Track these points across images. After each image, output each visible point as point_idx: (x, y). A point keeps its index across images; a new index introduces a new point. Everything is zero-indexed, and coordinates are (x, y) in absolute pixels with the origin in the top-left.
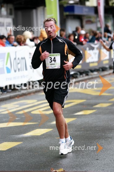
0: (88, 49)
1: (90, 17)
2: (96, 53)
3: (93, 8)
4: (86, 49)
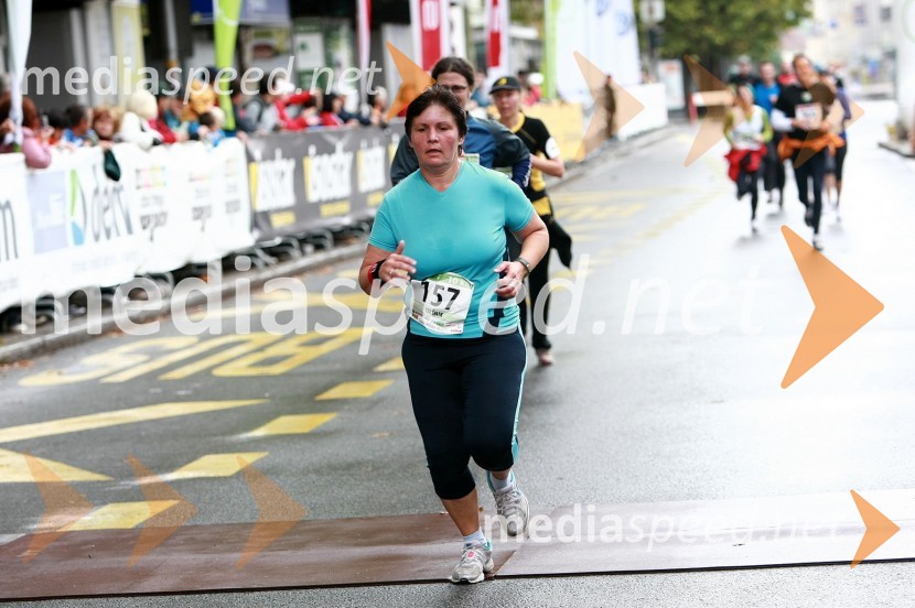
0: (312, 150)
2: (342, 167)
4: (306, 154)
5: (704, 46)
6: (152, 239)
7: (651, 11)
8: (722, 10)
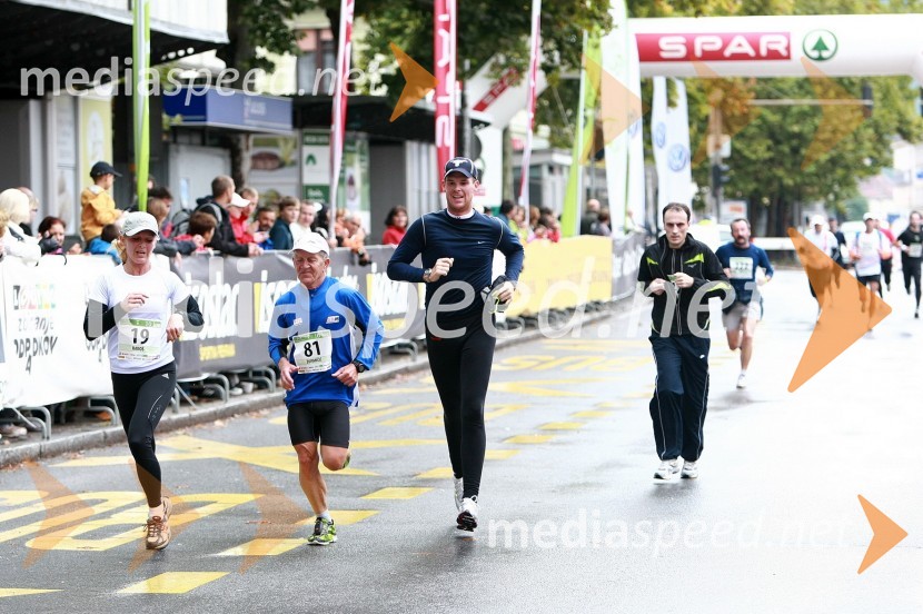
0: (265, 275)
1: (274, 143)
3: (290, 100)
4: (257, 279)
5: (775, 186)
6: (28, 369)
7: (718, 146)
8: (795, 151)
